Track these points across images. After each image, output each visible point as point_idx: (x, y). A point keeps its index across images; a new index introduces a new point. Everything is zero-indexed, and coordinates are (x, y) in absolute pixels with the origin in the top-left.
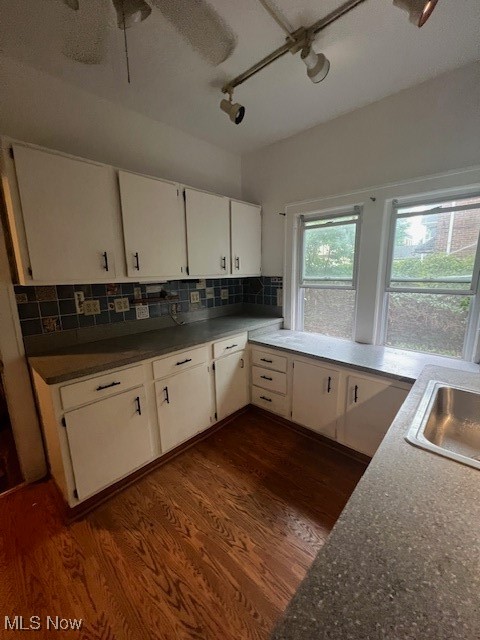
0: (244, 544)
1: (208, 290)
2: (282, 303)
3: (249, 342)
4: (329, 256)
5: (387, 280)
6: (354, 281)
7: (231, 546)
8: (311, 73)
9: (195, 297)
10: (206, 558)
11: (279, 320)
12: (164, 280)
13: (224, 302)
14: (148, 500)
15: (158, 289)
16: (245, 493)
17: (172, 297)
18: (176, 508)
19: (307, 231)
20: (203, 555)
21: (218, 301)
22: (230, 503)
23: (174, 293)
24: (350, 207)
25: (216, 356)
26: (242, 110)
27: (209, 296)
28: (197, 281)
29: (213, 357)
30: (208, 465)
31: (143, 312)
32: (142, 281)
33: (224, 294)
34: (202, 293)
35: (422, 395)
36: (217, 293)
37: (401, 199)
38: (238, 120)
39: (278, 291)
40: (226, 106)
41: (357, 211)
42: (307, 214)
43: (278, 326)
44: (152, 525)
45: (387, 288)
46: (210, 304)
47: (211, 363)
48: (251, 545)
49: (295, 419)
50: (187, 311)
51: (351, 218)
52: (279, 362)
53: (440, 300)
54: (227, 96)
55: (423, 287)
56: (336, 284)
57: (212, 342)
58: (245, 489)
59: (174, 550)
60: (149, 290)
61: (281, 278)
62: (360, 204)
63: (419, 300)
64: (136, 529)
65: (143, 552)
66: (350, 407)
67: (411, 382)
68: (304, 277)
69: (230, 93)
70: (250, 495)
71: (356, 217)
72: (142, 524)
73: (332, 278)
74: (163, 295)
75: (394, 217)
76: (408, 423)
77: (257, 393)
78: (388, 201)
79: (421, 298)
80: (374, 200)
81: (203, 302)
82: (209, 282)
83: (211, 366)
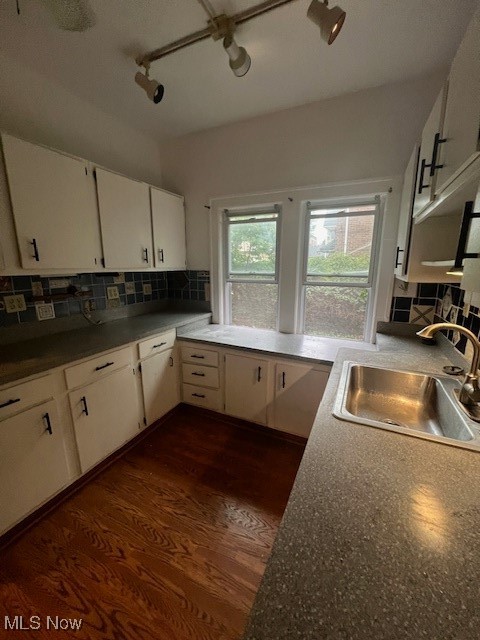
0: (185, 548)
1: (128, 284)
2: (210, 297)
3: (178, 339)
4: (250, 252)
5: (304, 275)
6: (277, 275)
7: (173, 554)
8: (233, 65)
9: (113, 293)
10: (144, 577)
11: (208, 315)
12: (74, 273)
13: (147, 298)
14: (67, 532)
15: (64, 284)
16: (183, 495)
17: (83, 293)
18: (105, 532)
19: (232, 226)
20: (140, 575)
21: (140, 297)
22: (169, 510)
23: (85, 289)
24: (271, 205)
25: (142, 356)
26: (161, 89)
27: (130, 291)
28: (116, 274)
29: (139, 358)
30: (138, 475)
31: (45, 311)
32: (43, 274)
33: (147, 289)
34: (122, 288)
35: (339, 375)
36: (138, 287)
37: (313, 202)
38: (157, 99)
39: (206, 285)
40: (142, 80)
41: (277, 209)
42: (231, 209)
43: (207, 321)
44: (74, 559)
45: (304, 282)
46: (130, 300)
47: (137, 365)
48: (192, 547)
49: (229, 412)
50: (104, 308)
51: (270, 216)
52: (212, 357)
53: (341, 292)
54: (143, 70)
55: (328, 280)
56: (257, 278)
57: (137, 342)
58: (182, 491)
59: (106, 579)
60: (54, 285)
61: (208, 273)
62: (279, 203)
63: (327, 293)
64: (52, 569)
65: (65, 593)
66: (278, 393)
67: (330, 364)
68: (231, 271)
69: (147, 67)
70: (188, 497)
71: (276, 216)
72: (62, 562)
73: (257, 272)
74: (71, 290)
75: (308, 218)
76: (333, 401)
77: (189, 391)
78: (303, 203)
79: (328, 291)
80: (291, 200)
81: (123, 299)
82: (129, 276)
83: (136, 367)
